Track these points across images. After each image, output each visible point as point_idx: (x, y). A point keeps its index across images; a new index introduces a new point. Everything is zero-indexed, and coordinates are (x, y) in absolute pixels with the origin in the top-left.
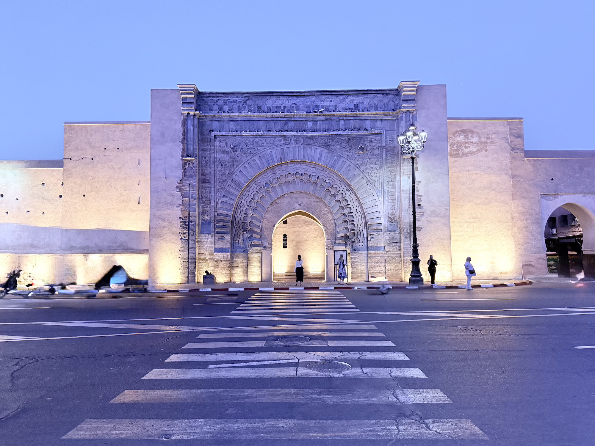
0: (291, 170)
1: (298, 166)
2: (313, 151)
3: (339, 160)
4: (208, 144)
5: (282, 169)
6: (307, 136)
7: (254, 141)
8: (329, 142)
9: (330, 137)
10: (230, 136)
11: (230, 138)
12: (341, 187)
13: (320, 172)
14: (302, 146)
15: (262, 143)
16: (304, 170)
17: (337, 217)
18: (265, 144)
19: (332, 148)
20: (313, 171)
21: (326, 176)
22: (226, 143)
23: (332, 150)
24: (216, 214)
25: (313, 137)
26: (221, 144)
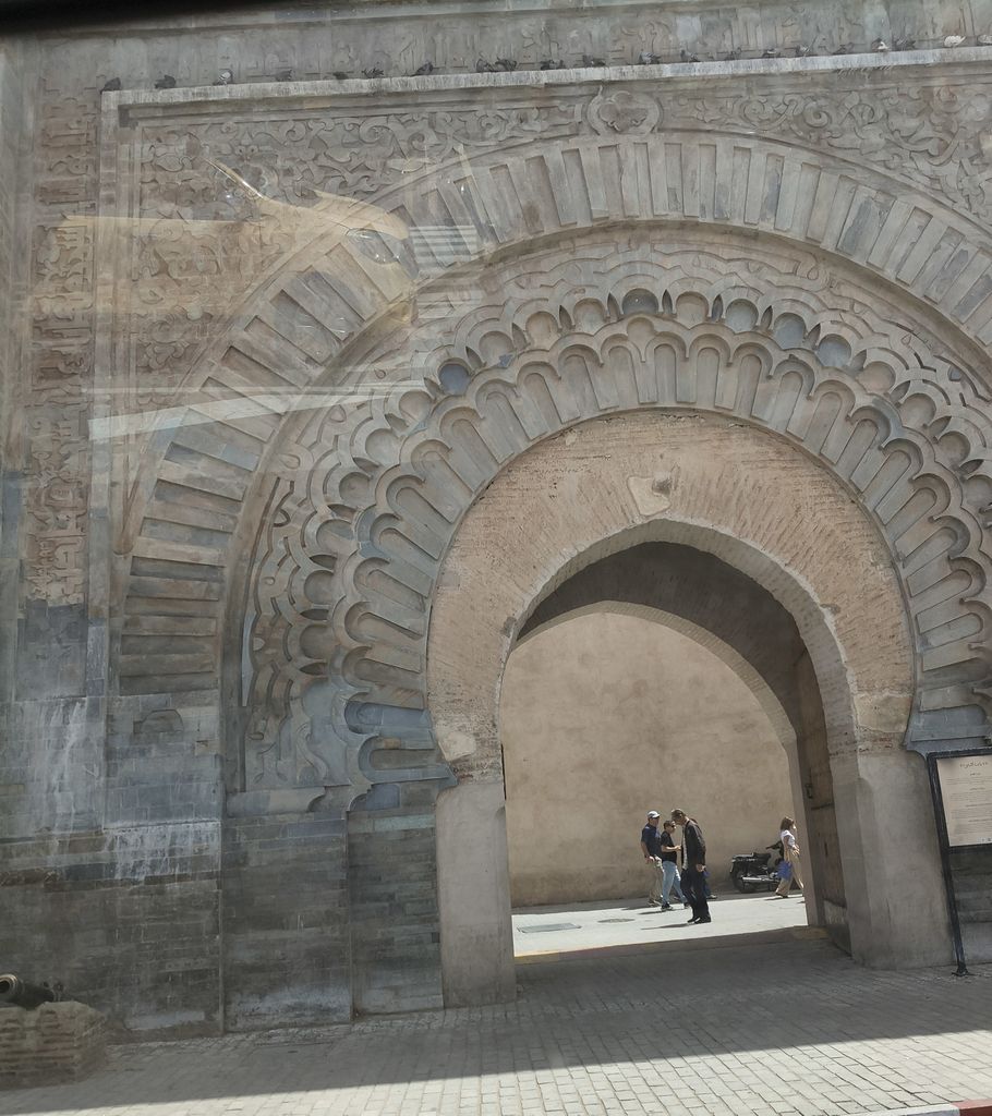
0: (596, 280)
1: (636, 256)
2: (724, 164)
3: (886, 209)
4: (82, 157)
5: (543, 280)
6: (681, 86)
7: (364, 129)
8: (818, 115)
9: (816, 84)
10: (212, 109)
11: (216, 120)
12: (913, 362)
13: (775, 279)
14: (653, 142)
15: (412, 138)
16: (678, 274)
17: (907, 544)
18: (432, 139)
19: (835, 142)
20: (734, 280)
21: (813, 304)
22: (193, 150)
23: (840, 154)
24: (124, 566)
25: (714, 89)
26: (161, 151)
